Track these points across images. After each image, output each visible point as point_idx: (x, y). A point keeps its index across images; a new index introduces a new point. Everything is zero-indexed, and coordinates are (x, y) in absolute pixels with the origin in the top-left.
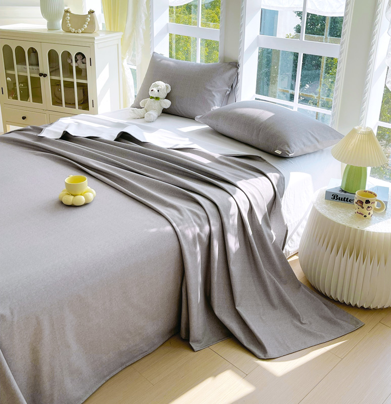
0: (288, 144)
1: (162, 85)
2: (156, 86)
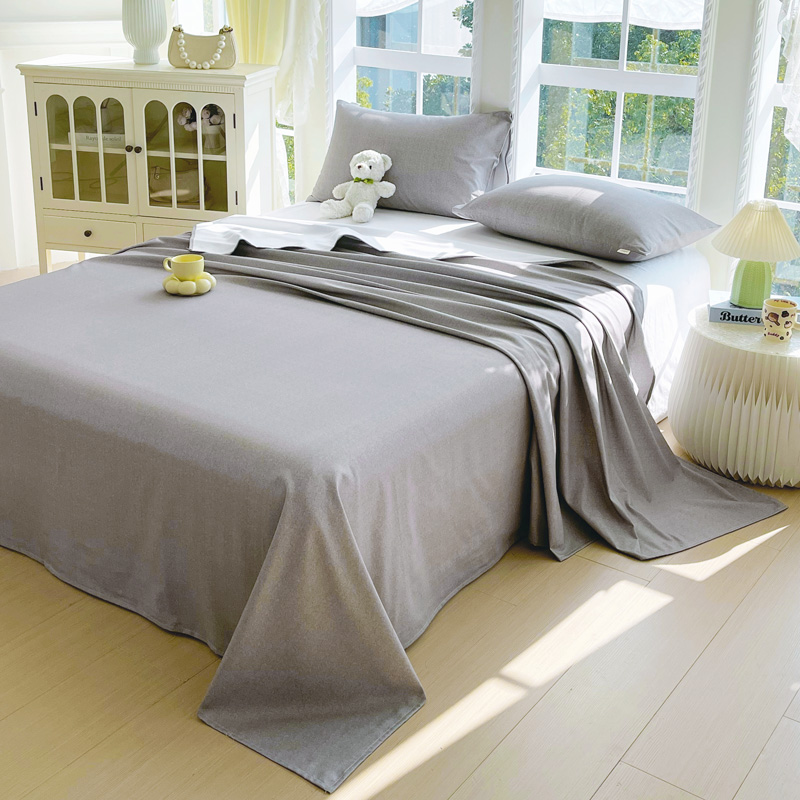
0: (639, 238)
1: (375, 156)
2: (365, 158)
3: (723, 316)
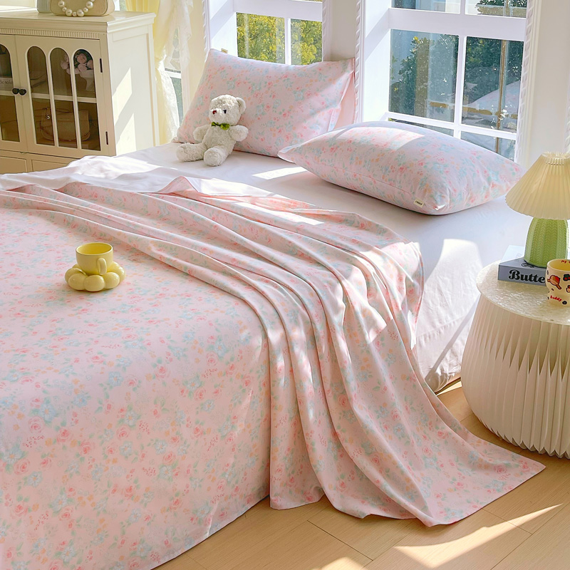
1: (230, 100)
2: (221, 102)
3: (511, 275)
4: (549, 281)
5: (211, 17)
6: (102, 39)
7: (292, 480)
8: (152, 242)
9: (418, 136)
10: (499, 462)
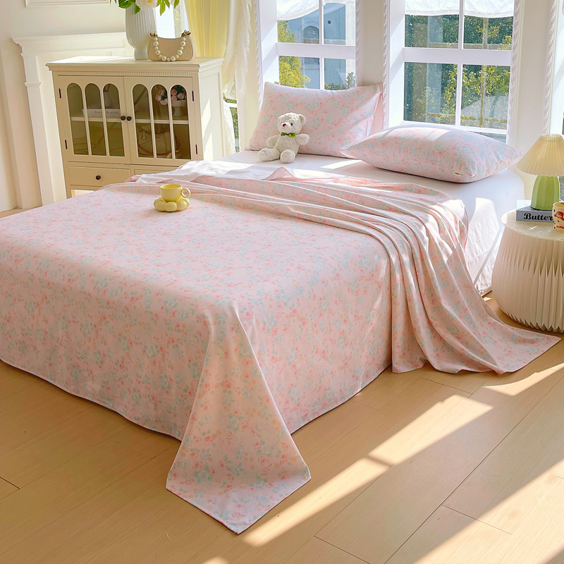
1: (295, 116)
2: (288, 118)
3: (526, 217)
4: (555, 216)
5: (263, 60)
6: (194, 78)
7: (404, 354)
8: (289, 205)
9: (446, 131)
10: (531, 338)
